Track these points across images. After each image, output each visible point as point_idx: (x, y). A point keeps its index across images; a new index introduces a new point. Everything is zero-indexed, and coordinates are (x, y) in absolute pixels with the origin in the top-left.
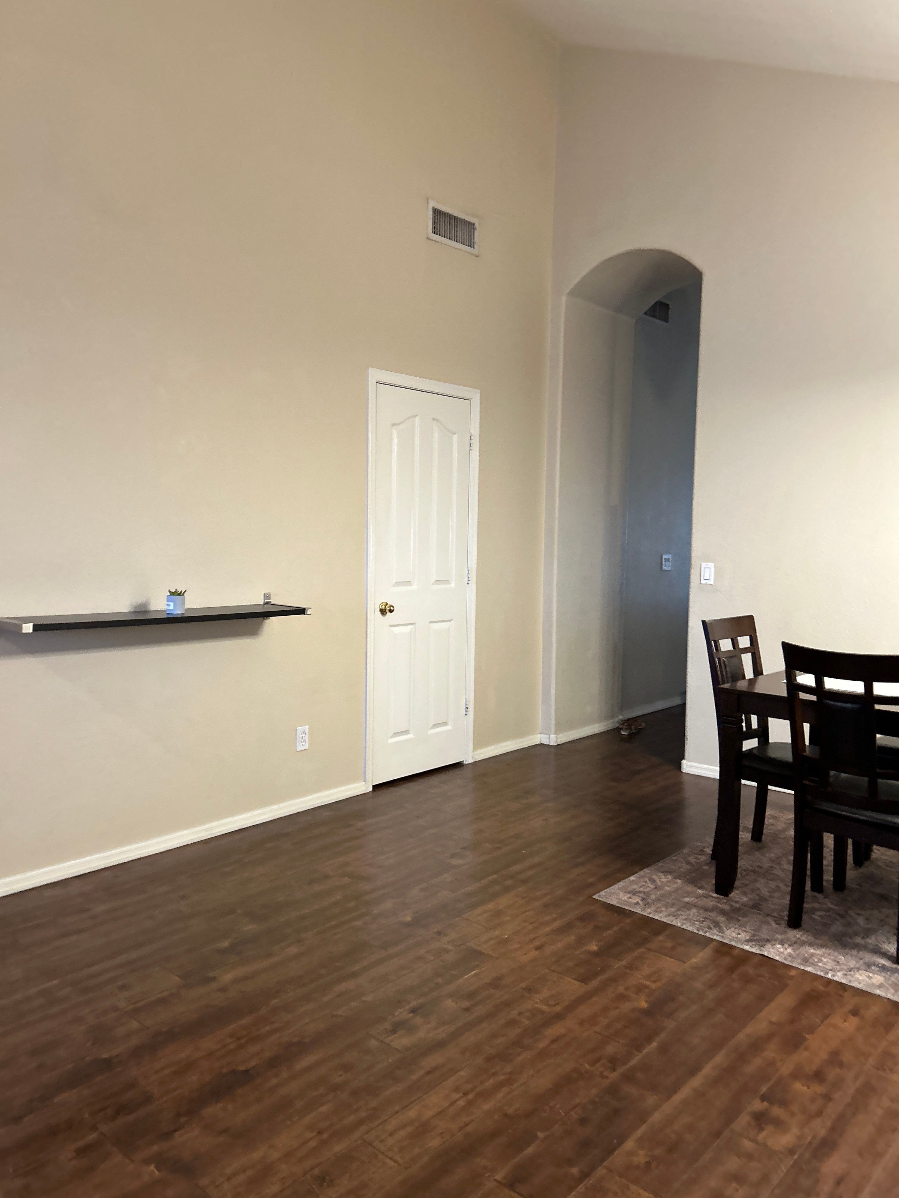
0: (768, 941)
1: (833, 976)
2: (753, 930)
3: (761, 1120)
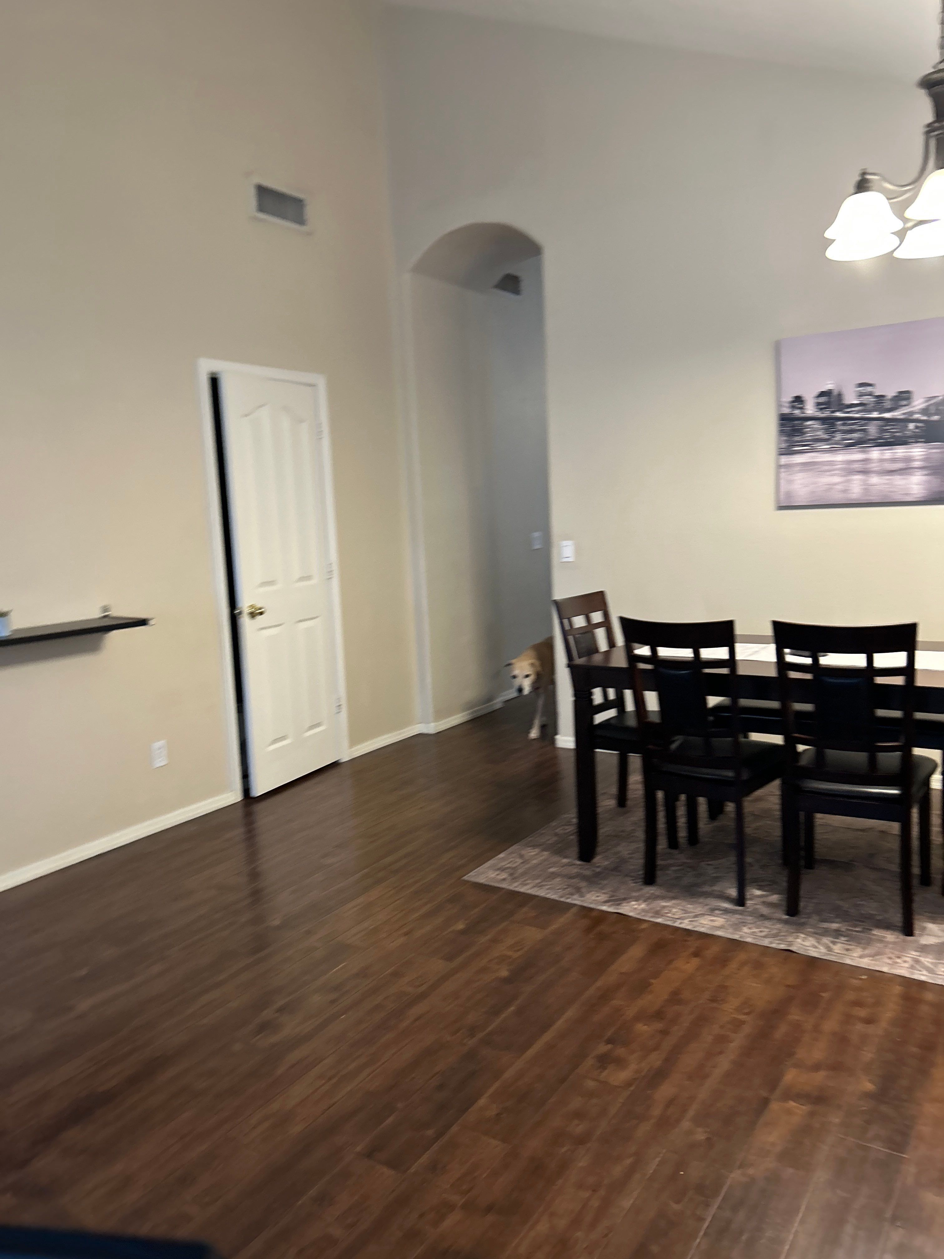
0: (624, 899)
1: (681, 923)
2: (611, 891)
3: (604, 1061)
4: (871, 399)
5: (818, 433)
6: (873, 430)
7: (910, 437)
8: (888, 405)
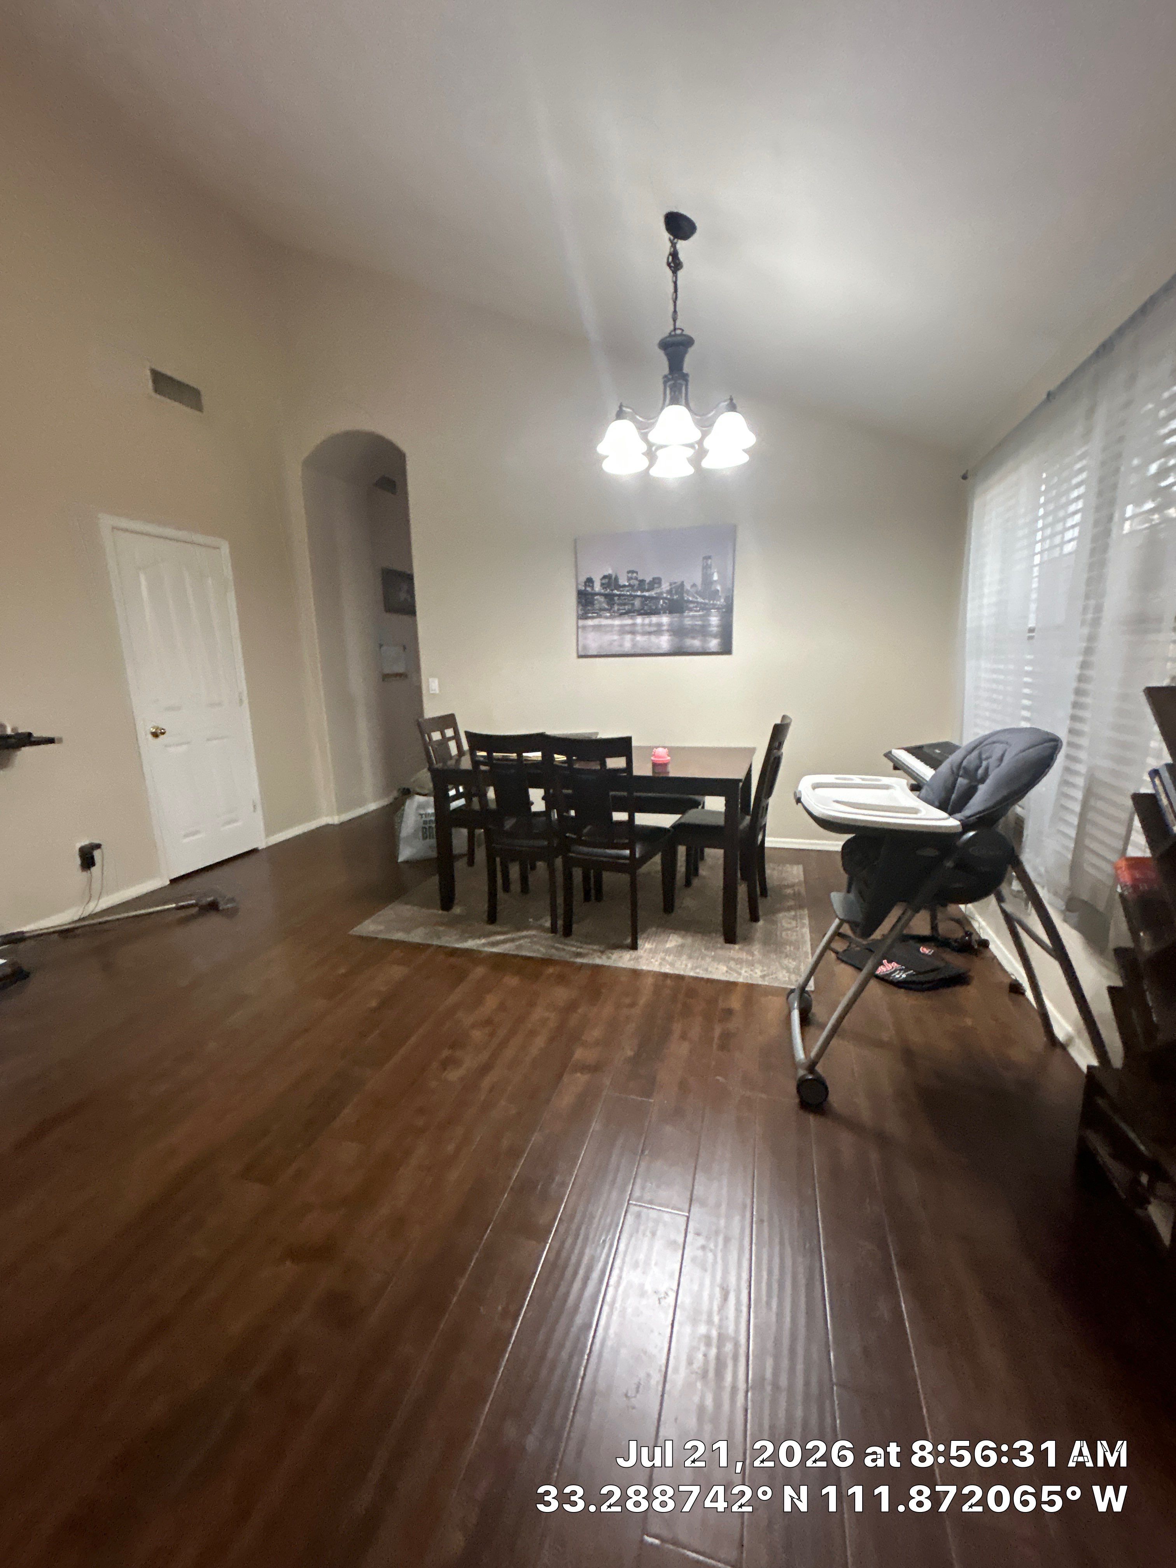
0: (471, 937)
1: (509, 951)
2: (461, 932)
3: (445, 1064)
4: (636, 583)
5: (603, 605)
6: (637, 603)
8: (646, 587)
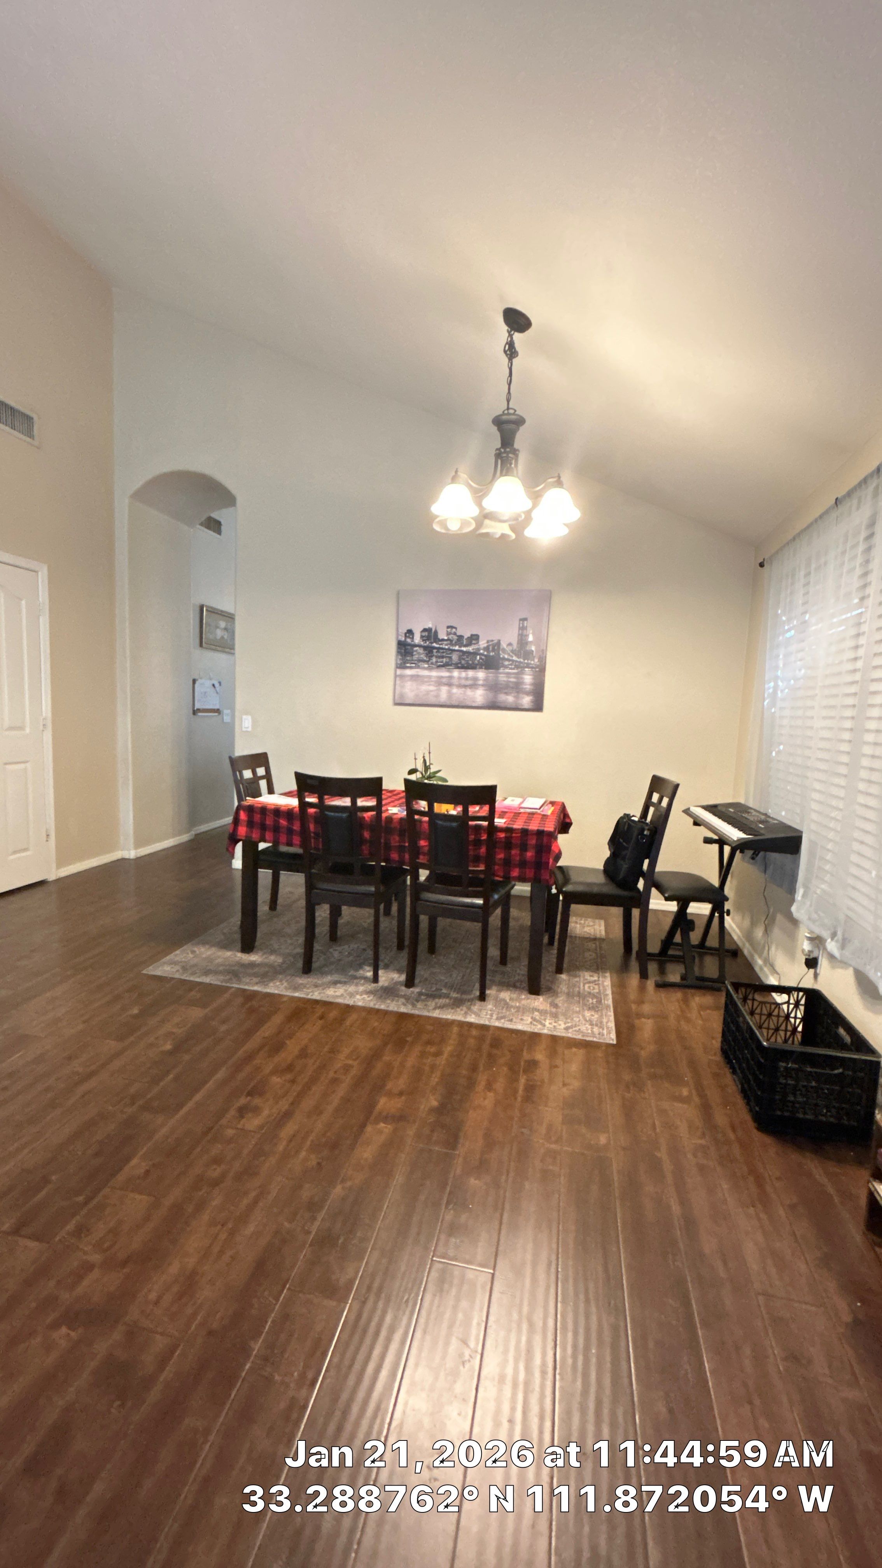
4: (455, 638)
5: (422, 656)
6: (455, 657)
7: (477, 665)
8: (465, 643)
